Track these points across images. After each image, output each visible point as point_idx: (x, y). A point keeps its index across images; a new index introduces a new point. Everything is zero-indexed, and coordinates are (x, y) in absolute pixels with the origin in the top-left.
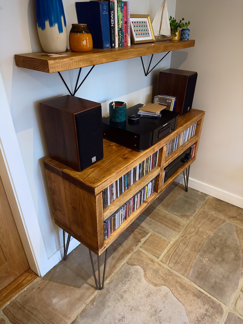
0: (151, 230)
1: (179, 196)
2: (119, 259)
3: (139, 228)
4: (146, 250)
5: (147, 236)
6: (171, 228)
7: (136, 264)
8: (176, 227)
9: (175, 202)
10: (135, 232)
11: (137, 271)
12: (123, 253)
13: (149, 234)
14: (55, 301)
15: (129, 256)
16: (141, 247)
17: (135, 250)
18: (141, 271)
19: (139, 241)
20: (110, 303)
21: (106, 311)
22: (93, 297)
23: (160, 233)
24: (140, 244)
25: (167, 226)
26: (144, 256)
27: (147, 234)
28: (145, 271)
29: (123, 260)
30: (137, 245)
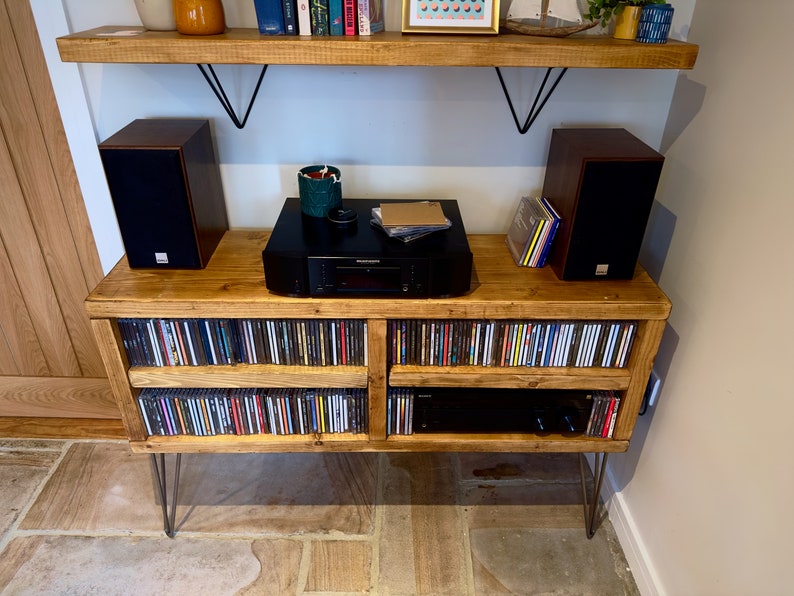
0: (377, 533)
1: (551, 530)
2: (254, 523)
3: (363, 508)
4: (313, 555)
5: (354, 537)
6: (418, 568)
7: (262, 557)
8: (433, 578)
9: (520, 532)
10: (345, 509)
11: (244, 569)
12: (272, 520)
13: (361, 537)
14: (117, 489)
15: (273, 534)
16: (313, 542)
17: (297, 537)
18: (252, 577)
19: (326, 530)
20: (147, 567)
21: (130, 571)
22: (148, 533)
23: (381, 556)
24: (320, 536)
25: (417, 557)
26: (294, 560)
27: (359, 532)
28: (254, 584)
29: (255, 530)
30: (311, 531)
